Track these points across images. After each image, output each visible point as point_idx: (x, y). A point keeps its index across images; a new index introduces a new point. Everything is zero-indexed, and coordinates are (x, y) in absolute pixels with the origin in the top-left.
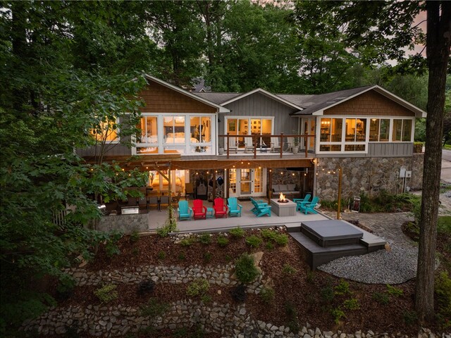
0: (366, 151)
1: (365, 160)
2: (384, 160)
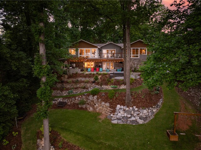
0: (139, 57)
1: (139, 60)
2: (145, 60)
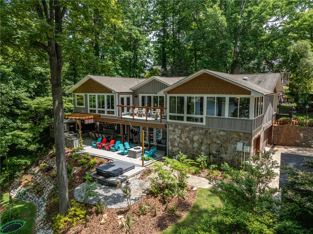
0: (204, 123)
2: (222, 133)
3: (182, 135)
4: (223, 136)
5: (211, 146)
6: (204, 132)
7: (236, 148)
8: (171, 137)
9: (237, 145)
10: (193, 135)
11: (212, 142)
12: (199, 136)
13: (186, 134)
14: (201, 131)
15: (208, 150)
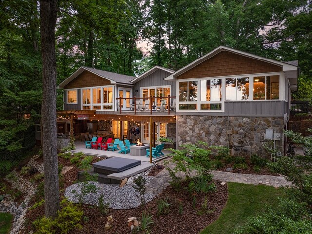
0: (223, 110)
1: (223, 119)
2: (245, 120)
3: (195, 126)
4: (247, 124)
5: (232, 137)
6: (222, 121)
7: (263, 137)
8: (181, 130)
9: (265, 133)
10: (209, 125)
11: (233, 132)
12: (217, 126)
13: (200, 125)
14: (219, 120)
15: (228, 142)
